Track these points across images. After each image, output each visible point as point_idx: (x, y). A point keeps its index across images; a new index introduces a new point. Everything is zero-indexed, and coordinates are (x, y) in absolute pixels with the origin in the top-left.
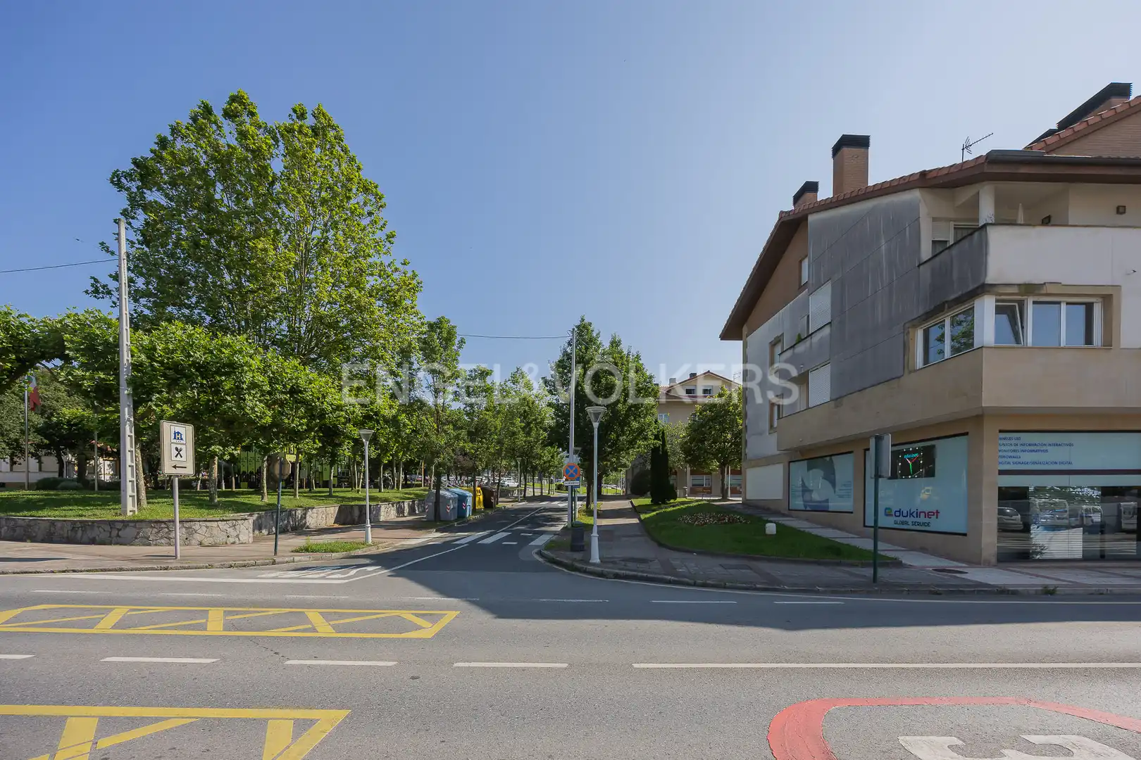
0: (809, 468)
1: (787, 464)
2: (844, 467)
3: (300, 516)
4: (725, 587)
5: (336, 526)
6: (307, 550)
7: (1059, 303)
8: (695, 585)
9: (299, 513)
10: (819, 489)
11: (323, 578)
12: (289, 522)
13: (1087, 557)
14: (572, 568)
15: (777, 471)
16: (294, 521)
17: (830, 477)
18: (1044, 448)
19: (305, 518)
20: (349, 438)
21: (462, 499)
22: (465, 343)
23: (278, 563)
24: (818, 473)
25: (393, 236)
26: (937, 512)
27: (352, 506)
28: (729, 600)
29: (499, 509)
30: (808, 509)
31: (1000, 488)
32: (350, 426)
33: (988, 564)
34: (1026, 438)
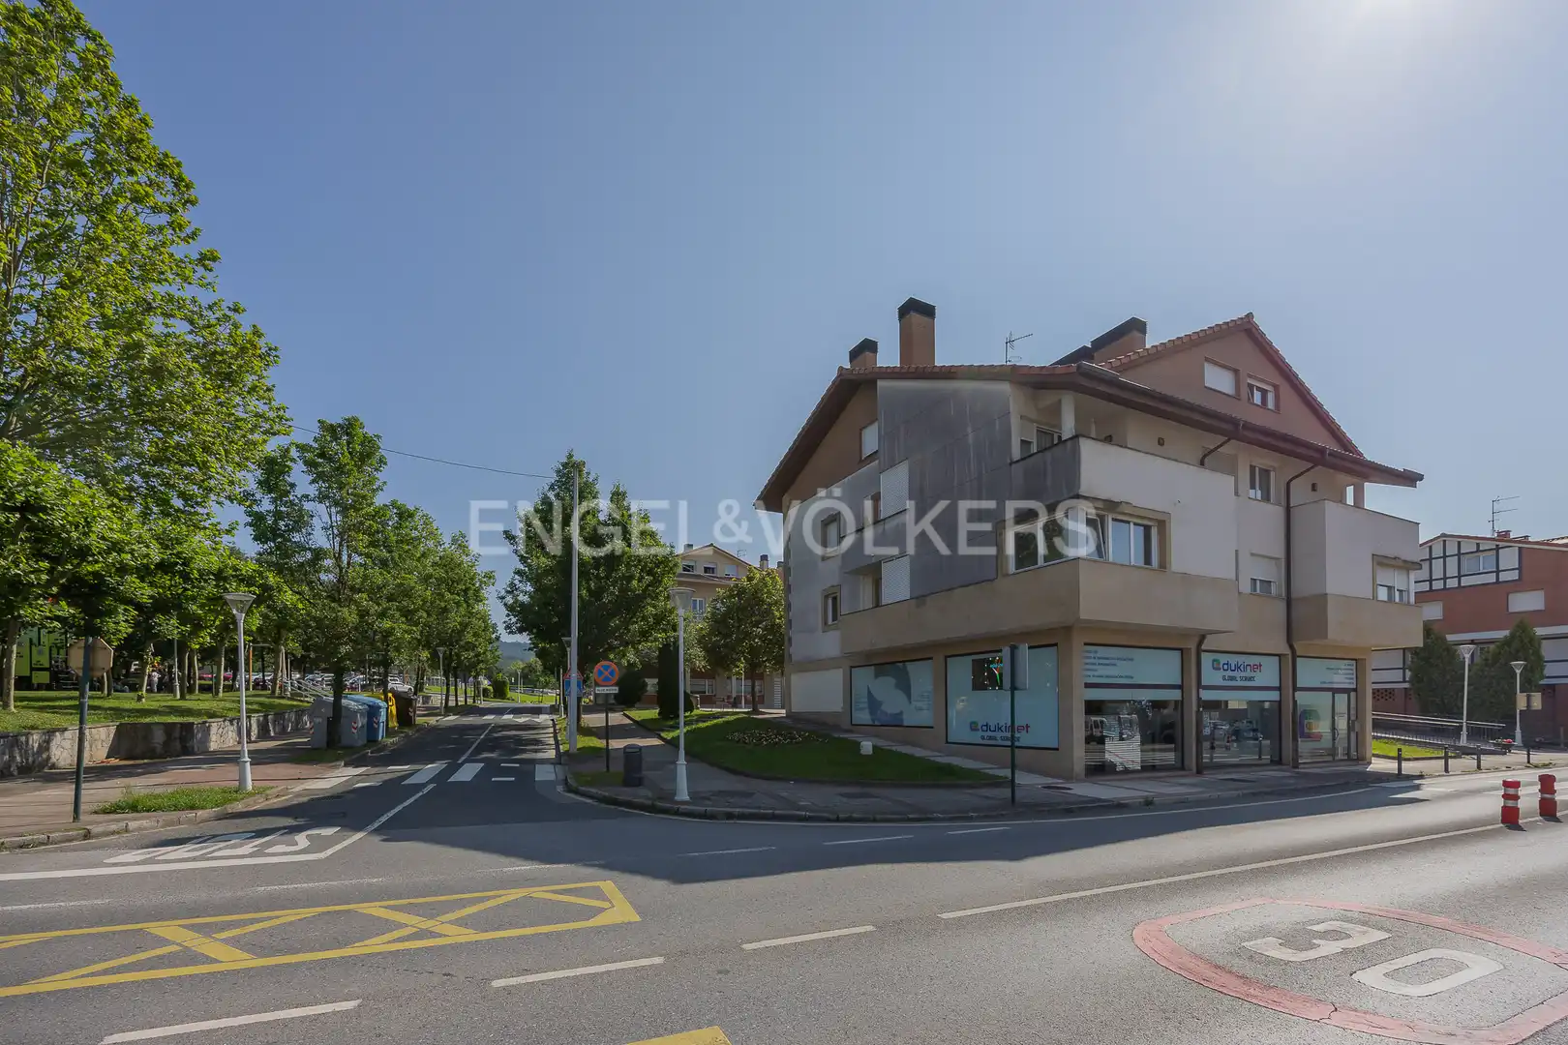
0: (877, 676)
1: (848, 669)
2: (922, 676)
3: (36, 745)
4: (875, 820)
5: (114, 761)
6: (134, 808)
7: (1128, 522)
8: (838, 820)
9: (35, 739)
10: (891, 699)
11: (203, 858)
12: (12, 758)
13: (1148, 768)
14: (652, 809)
15: (835, 678)
16: (25, 754)
17: (905, 686)
18: (1112, 661)
19: (48, 749)
20: (129, 602)
21: (372, 711)
22: (385, 464)
23: (97, 836)
24: (889, 682)
25: (214, 259)
26: (1027, 726)
27: (148, 725)
28: (902, 834)
29: (421, 728)
30: (876, 723)
31: (1086, 701)
32: (132, 579)
33: (1079, 780)
34: (1102, 651)
